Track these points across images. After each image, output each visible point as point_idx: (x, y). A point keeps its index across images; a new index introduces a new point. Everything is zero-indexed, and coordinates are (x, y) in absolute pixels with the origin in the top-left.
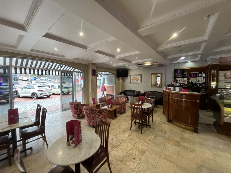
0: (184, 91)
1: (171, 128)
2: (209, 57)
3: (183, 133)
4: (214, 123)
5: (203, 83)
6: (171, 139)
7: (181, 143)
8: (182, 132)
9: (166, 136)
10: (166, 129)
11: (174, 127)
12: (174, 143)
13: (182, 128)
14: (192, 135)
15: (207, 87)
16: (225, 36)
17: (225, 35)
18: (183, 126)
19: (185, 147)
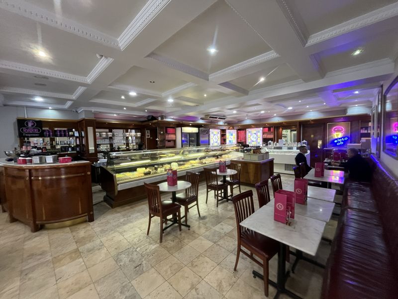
0: (64, 161)
1: (49, 238)
2: (82, 107)
3: (74, 234)
4: (104, 197)
5: (77, 146)
6: (61, 256)
7: (81, 249)
8: (72, 232)
9: (49, 258)
10: (39, 246)
11: (54, 234)
12: (71, 258)
13: (69, 226)
14: (89, 228)
15: (83, 151)
16: (109, 87)
17: (109, 85)
18: (68, 223)
19: (90, 251)
